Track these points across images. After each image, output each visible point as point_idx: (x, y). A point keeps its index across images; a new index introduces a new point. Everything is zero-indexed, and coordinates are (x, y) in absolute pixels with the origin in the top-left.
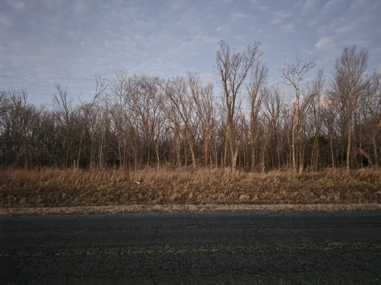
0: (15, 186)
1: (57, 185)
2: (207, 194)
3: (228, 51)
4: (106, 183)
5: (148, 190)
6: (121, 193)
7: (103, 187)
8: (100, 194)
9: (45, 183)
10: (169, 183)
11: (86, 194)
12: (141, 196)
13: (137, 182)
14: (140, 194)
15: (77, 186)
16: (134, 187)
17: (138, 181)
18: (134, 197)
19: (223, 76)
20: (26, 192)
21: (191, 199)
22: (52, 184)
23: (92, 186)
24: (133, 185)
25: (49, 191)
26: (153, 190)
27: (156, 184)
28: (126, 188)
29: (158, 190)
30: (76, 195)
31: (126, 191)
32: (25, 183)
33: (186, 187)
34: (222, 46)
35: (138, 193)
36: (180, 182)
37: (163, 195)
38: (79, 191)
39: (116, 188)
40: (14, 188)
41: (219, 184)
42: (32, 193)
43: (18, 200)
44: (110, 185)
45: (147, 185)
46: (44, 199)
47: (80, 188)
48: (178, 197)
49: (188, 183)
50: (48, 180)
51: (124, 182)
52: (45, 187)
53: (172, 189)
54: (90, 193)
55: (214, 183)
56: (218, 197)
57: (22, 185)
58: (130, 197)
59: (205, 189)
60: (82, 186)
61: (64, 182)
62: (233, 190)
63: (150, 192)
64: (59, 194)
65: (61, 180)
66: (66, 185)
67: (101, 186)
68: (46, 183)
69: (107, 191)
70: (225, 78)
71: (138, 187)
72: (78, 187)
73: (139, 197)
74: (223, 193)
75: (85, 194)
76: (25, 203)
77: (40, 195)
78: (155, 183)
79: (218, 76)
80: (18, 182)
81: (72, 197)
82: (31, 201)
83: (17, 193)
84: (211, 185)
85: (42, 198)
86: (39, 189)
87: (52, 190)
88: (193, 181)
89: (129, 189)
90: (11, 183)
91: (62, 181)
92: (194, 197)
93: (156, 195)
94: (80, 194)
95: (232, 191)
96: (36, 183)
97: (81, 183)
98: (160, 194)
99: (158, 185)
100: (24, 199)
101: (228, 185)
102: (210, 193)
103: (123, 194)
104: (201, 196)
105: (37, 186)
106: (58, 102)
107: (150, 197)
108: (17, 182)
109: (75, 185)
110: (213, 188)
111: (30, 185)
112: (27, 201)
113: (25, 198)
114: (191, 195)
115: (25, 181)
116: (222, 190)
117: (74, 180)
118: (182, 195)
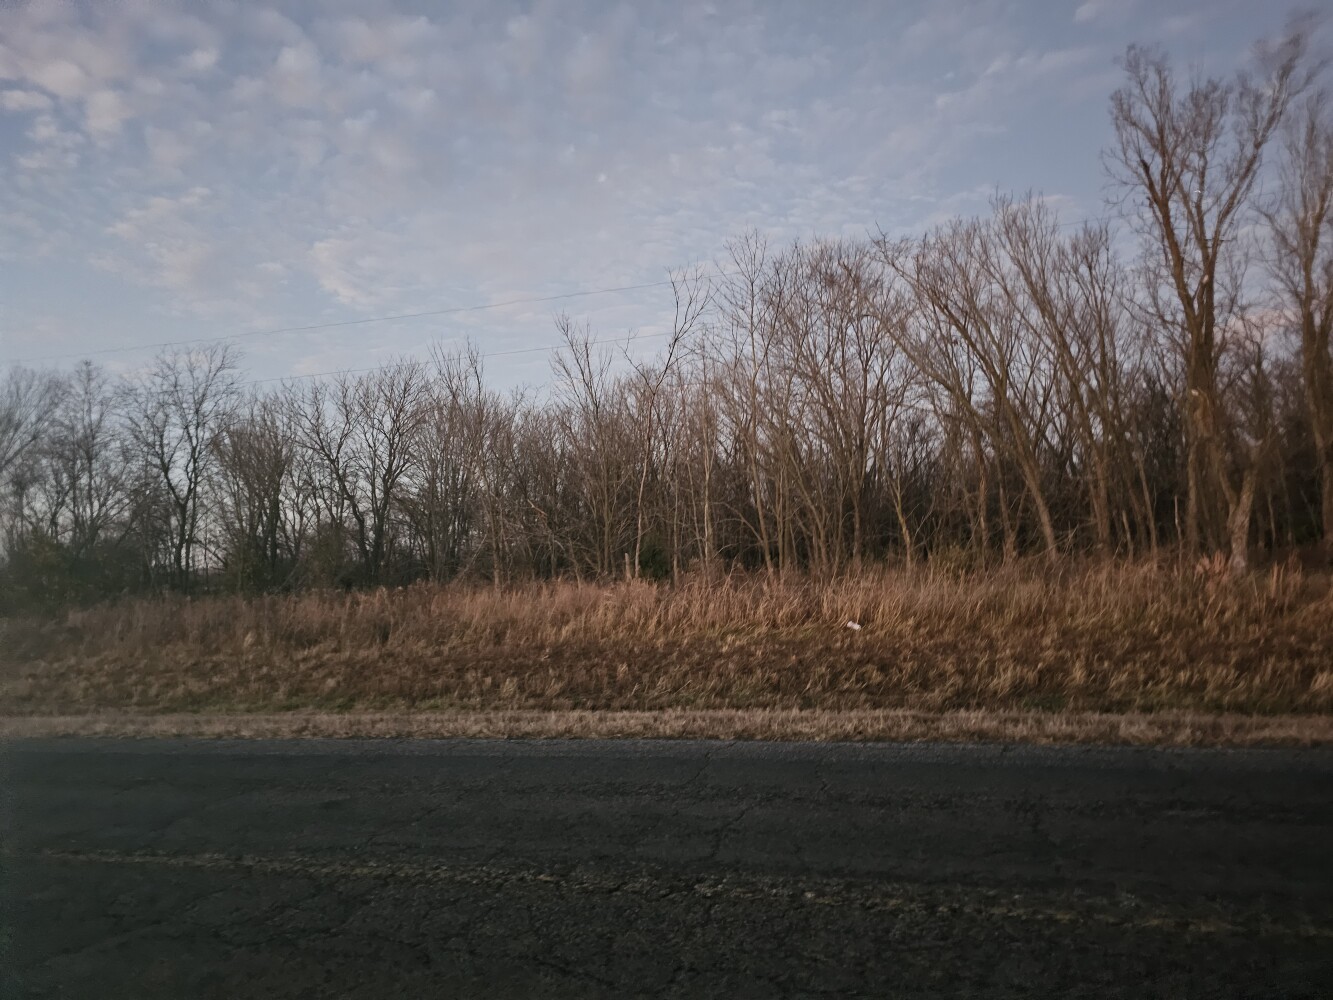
0: (482, 643)
1: (596, 637)
2: (1150, 670)
3: (1163, 81)
4: (744, 629)
5: (896, 652)
6: (800, 662)
7: (738, 643)
8: (731, 666)
9: (560, 629)
10: (974, 627)
11: (688, 668)
12: (876, 677)
13: (850, 624)
14: (869, 667)
15: (653, 638)
16: (843, 641)
17: (854, 622)
18: (853, 679)
19: (1151, 186)
20: (513, 661)
21: (1083, 691)
22: (581, 635)
23: (700, 639)
24: (839, 636)
25: (578, 657)
26: (915, 651)
27: (923, 631)
28: (816, 645)
29: (936, 652)
30: (658, 669)
31: (819, 655)
32: (505, 633)
33: (1047, 641)
34: (1133, 66)
35: (861, 663)
36: (1017, 622)
37: (961, 672)
38: (665, 656)
39: (781, 644)
40: (480, 648)
41: (1193, 626)
42: (531, 662)
43: (496, 686)
44: (759, 634)
45: (891, 634)
46: (566, 680)
47: (666, 645)
48: (1022, 679)
49: (1053, 625)
50: (568, 622)
51: (803, 623)
52: (563, 645)
53: (991, 646)
54: (699, 664)
55: (1170, 624)
56: (1204, 683)
57: (499, 637)
58: (835, 677)
59: (1133, 650)
60: (670, 638)
61: (615, 626)
62: (1272, 653)
63: (905, 660)
64: (607, 666)
65: (606, 621)
66: (621, 635)
67: (730, 638)
68: (564, 632)
69: (753, 655)
70: (1164, 189)
71: (860, 642)
72: (660, 642)
73: (870, 679)
74: (1226, 663)
75: (685, 668)
76: (517, 696)
77: (554, 669)
78: (917, 626)
79: (1129, 187)
80: (488, 630)
81: (647, 675)
82: (533, 689)
83: (490, 663)
84: (1160, 632)
85: (559, 678)
86: (547, 650)
87: (585, 653)
88: (1072, 614)
89: (828, 649)
90: (469, 632)
91: (608, 624)
92: (1094, 680)
93: (932, 673)
94: (668, 665)
95: (1266, 652)
96: (535, 631)
97: (667, 629)
98: (949, 668)
99: (930, 634)
100: (511, 681)
101: (1237, 628)
102: (1164, 663)
103: (808, 667)
104: (1124, 677)
105: (539, 642)
106: (569, 375)
107: (911, 678)
108: (485, 630)
109: (649, 635)
110: (1170, 645)
111: (520, 639)
112: (521, 688)
113: (515, 679)
114: (1078, 674)
115: (507, 628)
116: (1217, 653)
117: (642, 621)
118: (1040, 672)
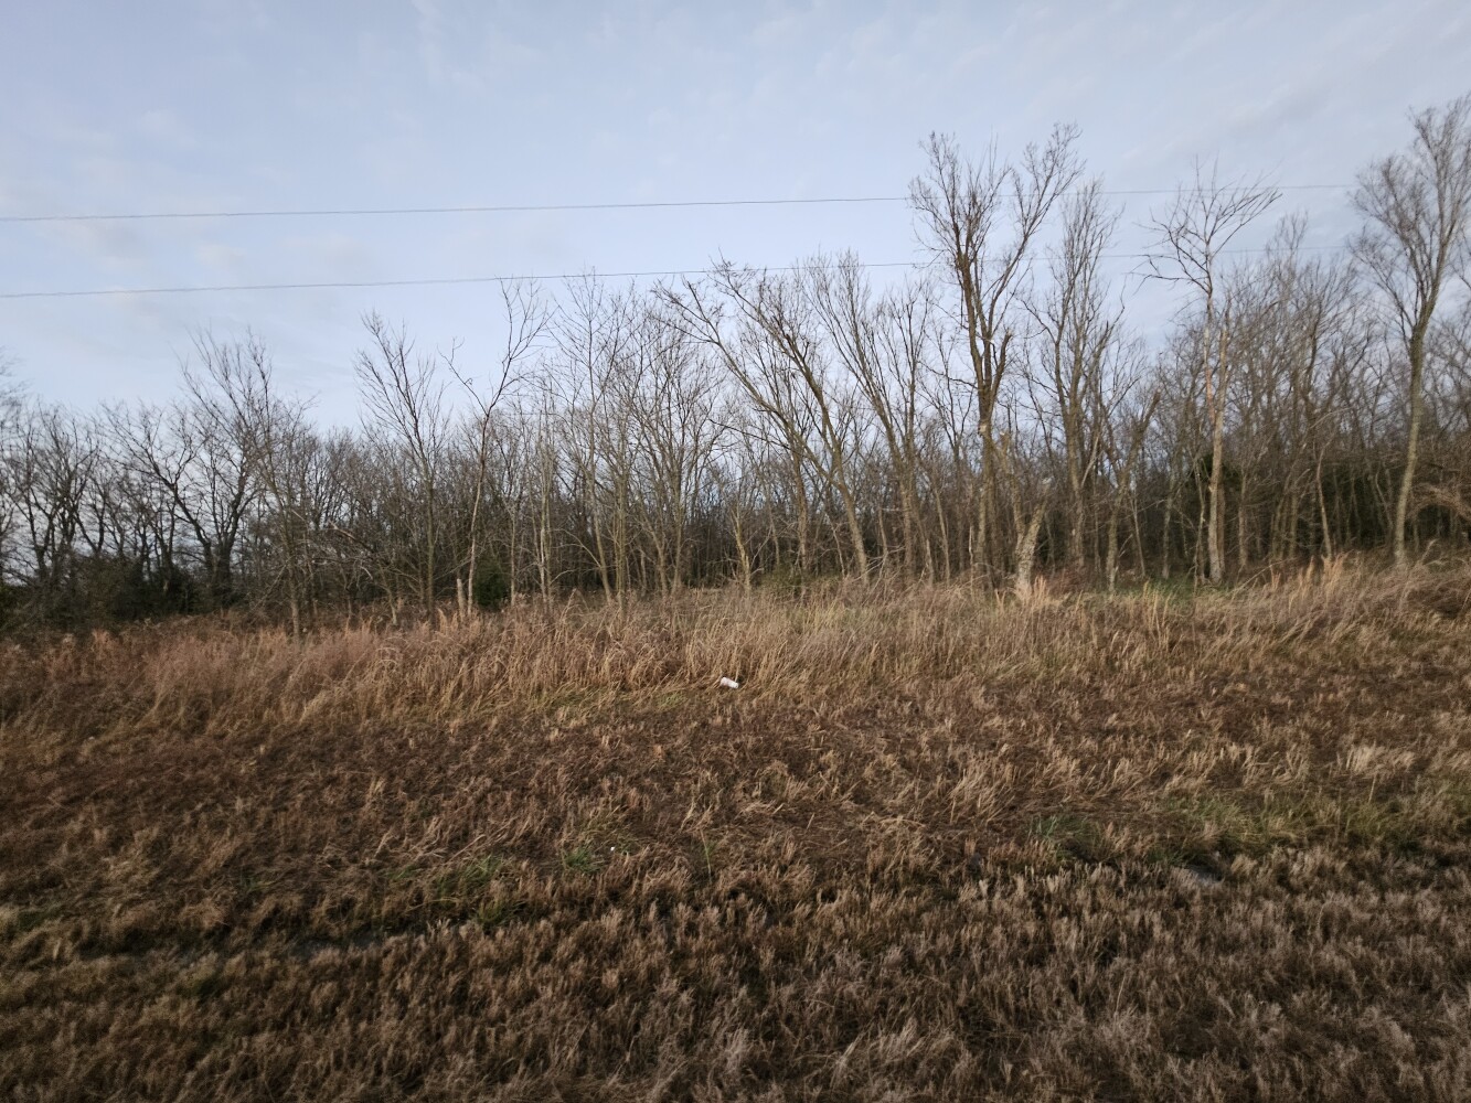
1: (357, 717)
4: (583, 695)
6: (669, 758)
7: (572, 722)
9: (303, 706)
13: (725, 681)
14: (775, 764)
16: (722, 711)
17: (731, 678)
22: (333, 713)
23: (517, 717)
24: (715, 703)
28: (687, 721)
31: (694, 741)
38: (456, 754)
39: (636, 722)
40: (152, 743)
44: (604, 705)
45: (782, 697)
47: (463, 729)
50: (317, 693)
51: (664, 683)
52: (299, 730)
54: (510, 770)
60: (471, 717)
61: (390, 697)
63: (818, 746)
65: (377, 689)
66: (396, 713)
68: (306, 709)
69: (596, 744)
71: (745, 712)
72: (454, 725)
89: (706, 728)
91: (379, 694)
93: (868, 771)
103: (682, 766)
106: (380, 381)
